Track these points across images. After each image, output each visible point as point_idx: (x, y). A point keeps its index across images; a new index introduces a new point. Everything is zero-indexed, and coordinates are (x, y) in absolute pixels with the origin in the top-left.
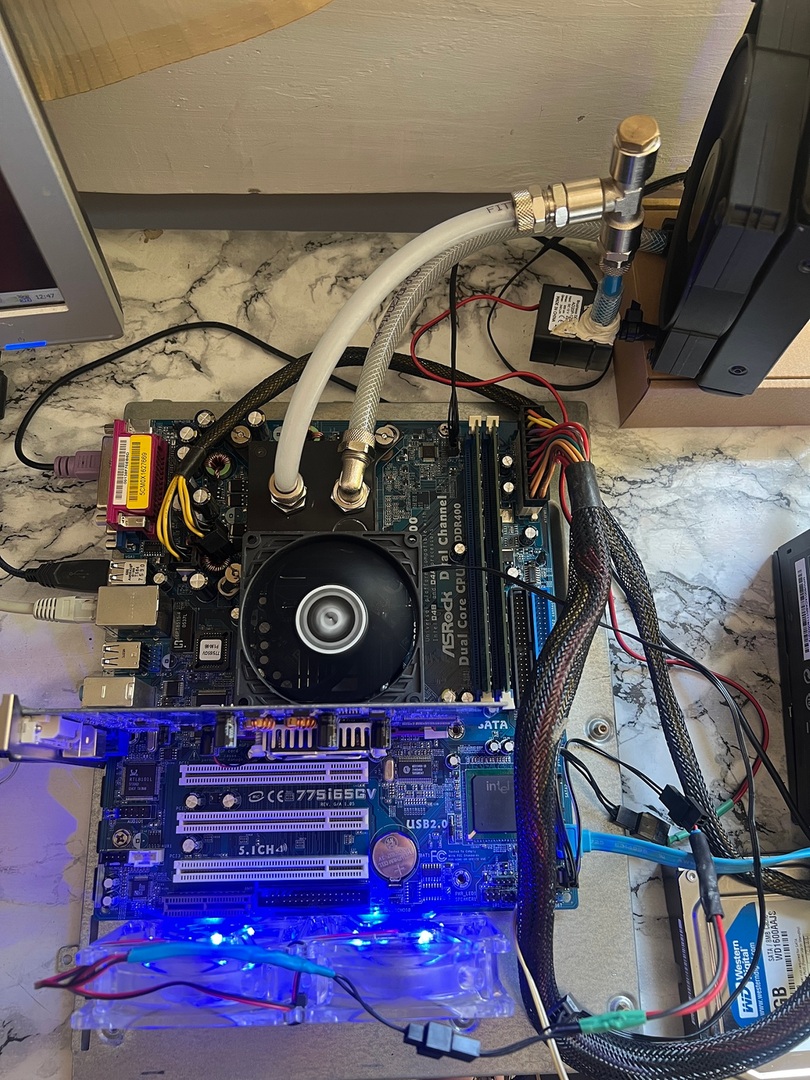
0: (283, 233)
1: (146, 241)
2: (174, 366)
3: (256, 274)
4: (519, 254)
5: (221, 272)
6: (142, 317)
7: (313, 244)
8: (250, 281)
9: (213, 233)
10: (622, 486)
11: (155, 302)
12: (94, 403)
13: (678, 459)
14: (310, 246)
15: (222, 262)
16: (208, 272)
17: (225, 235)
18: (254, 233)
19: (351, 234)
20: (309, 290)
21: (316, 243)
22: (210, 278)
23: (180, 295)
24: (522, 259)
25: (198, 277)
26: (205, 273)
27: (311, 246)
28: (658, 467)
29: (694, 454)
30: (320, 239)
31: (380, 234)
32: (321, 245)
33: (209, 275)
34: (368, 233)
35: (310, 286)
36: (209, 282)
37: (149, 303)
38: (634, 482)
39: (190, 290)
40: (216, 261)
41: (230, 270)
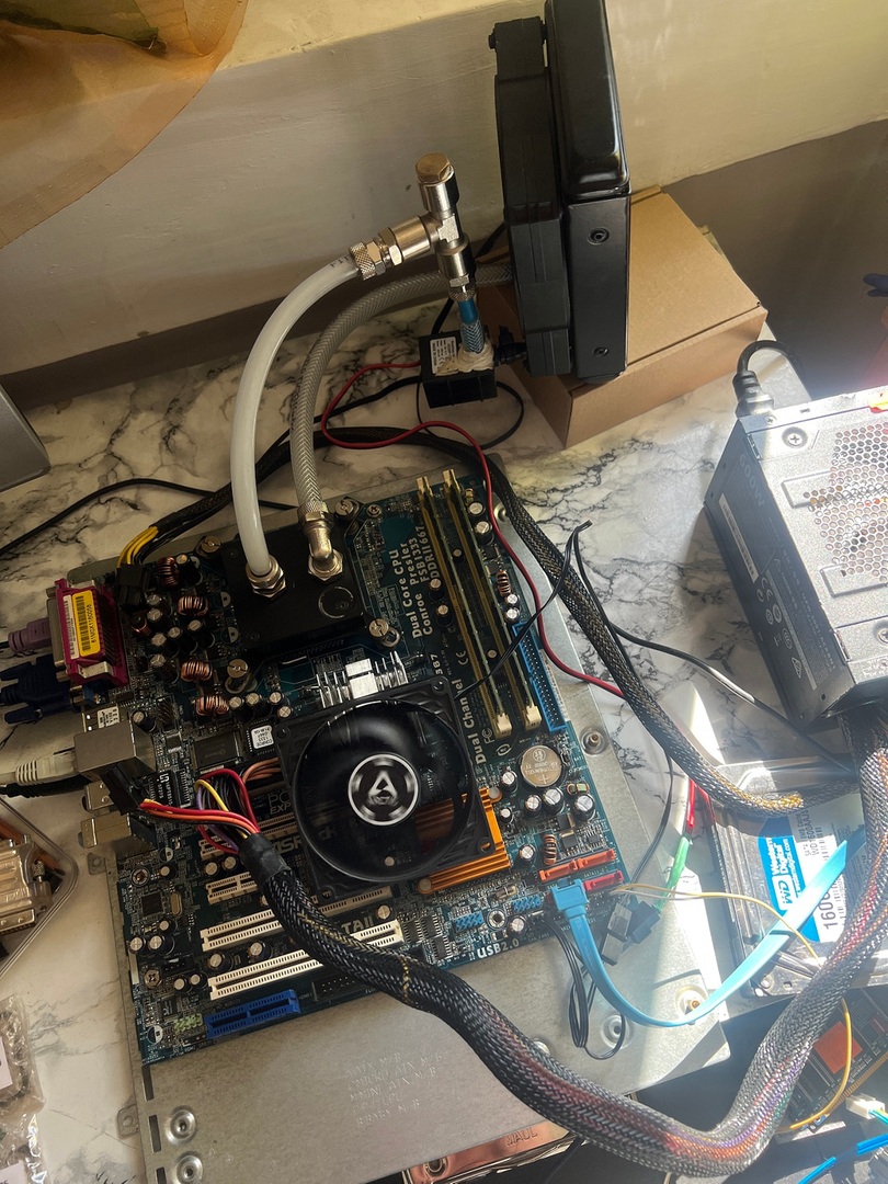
0: (183, 370)
1: (58, 413)
2: (112, 512)
3: (168, 411)
5: (135, 419)
6: (71, 479)
7: (214, 371)
8: (165, 419)
9: (120, 388)
10: (556, 497)
11: (80, 462)
12: (45, 566)
13: (600, 458)
15: (134, 411)
16: (123, 422)
17: (130, 387)
18: (157, 377)
20: (221, 411)
21: (216, 370)
22: (126, 428)
23: (102, 450)
25: (115, 429)
26: (120, 423)
27: (212, 374)
28: (583, 470)
29: (613, 450)
30: (219, 366)
32: (221, 371)
33: (125, 424)
35: (221, 408)
36: (126, 431)
37: (75, 465)
38: (566, 490)
39: (111, 443)
40: (127, 412)
41: (143, 416)
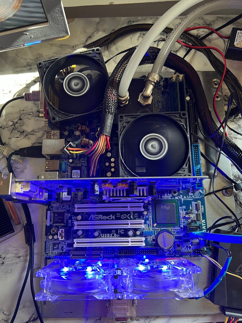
0: (118, 18)
4: (208, 23)
5: (97, 34)
6: (69, 52)
7: (131, 22)
9: (94, 19)
11: (74, 46)
14: (129, 22)
15: (97, 30)
16: (92, 34)
17: (97, 20)
18: (108, 18)
19: (145, 17)
20: (130, 39)
21: (132, 21)
22: (93, 36)
23: (83, 43)
24: (210, 24)
25: (89, 36)
26: (91, 34)
30: (133, 20)
31: (156, 17)
32: (134, 22)
33: (93, 35)
34: (151, 17)
36: (93, 37)
37: (71, 46)
39: (86, 41)
40: (95, 30)
41: (100, 33)
